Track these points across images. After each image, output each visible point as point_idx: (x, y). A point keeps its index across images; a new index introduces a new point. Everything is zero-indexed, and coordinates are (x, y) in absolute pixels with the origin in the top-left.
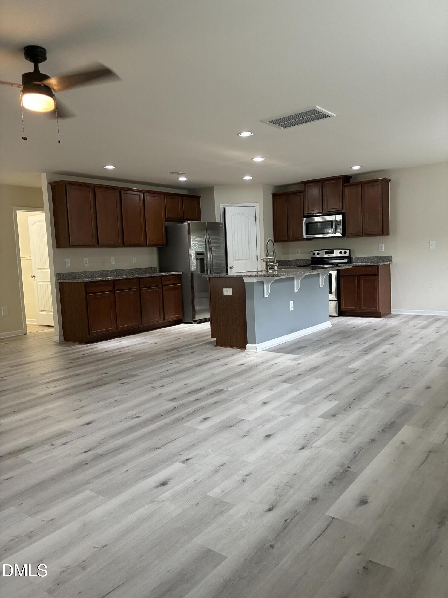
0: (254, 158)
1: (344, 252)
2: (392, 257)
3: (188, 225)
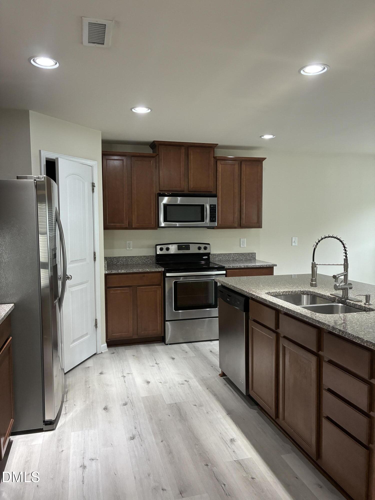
1: (204, 248)
2: (256, 255)
3: (36, 186)
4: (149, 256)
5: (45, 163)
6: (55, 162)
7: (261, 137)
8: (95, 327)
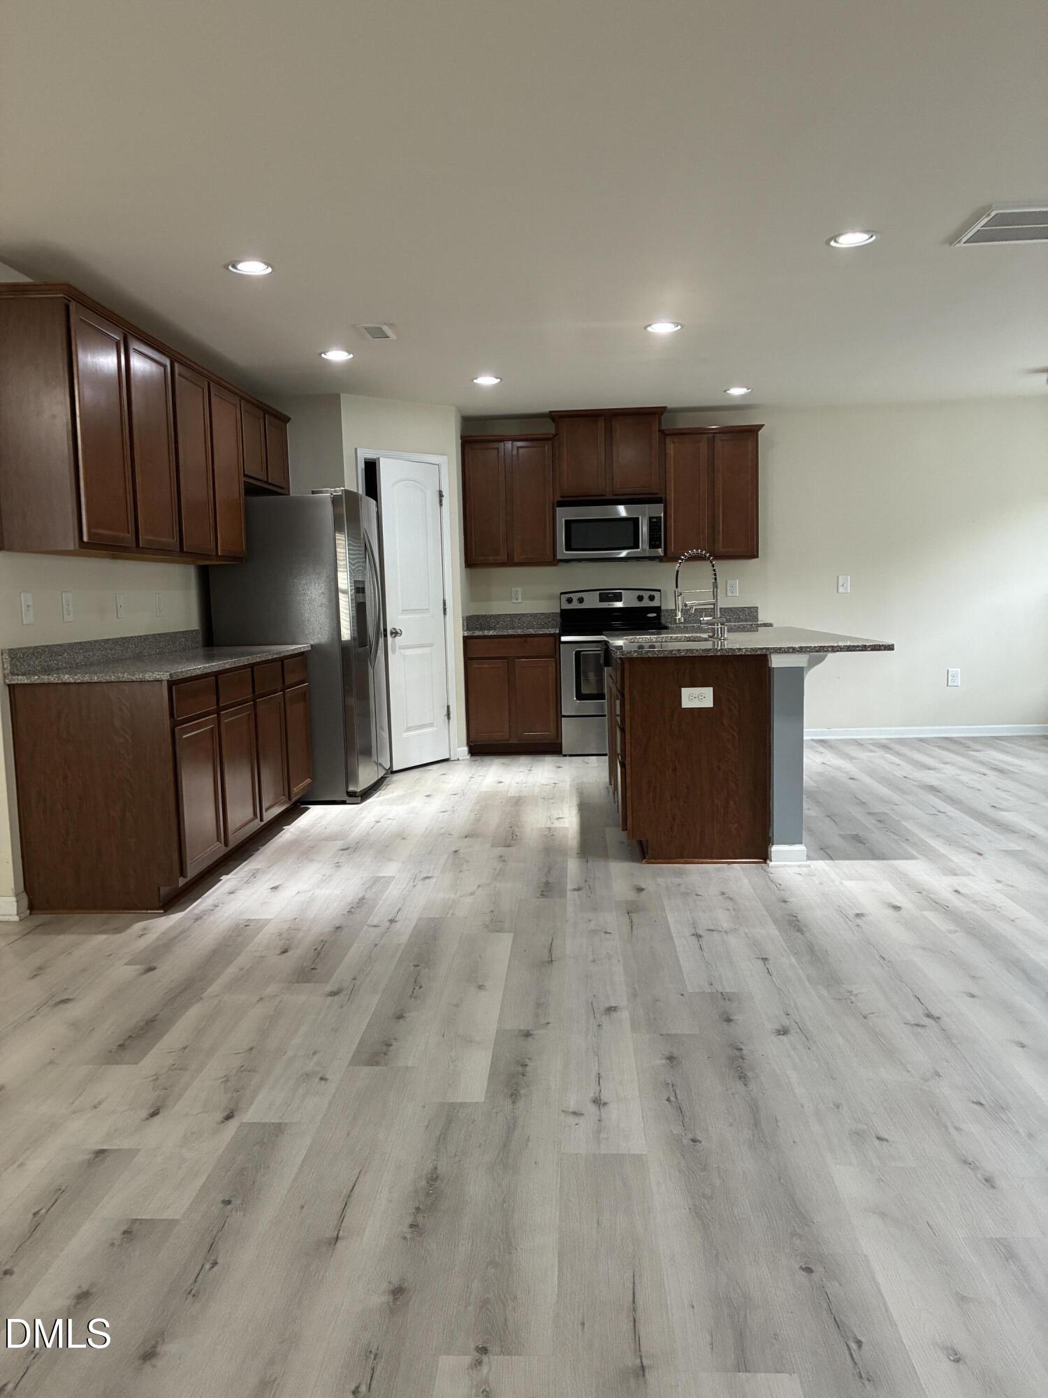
0: (650, 325)
1: (649, 597)
2: (759, 611)
3: (333, 502)
4: (550, 614)
5: (364, 466)
6: (375, 463)
7: (725, 391)
8: (446, 718)
